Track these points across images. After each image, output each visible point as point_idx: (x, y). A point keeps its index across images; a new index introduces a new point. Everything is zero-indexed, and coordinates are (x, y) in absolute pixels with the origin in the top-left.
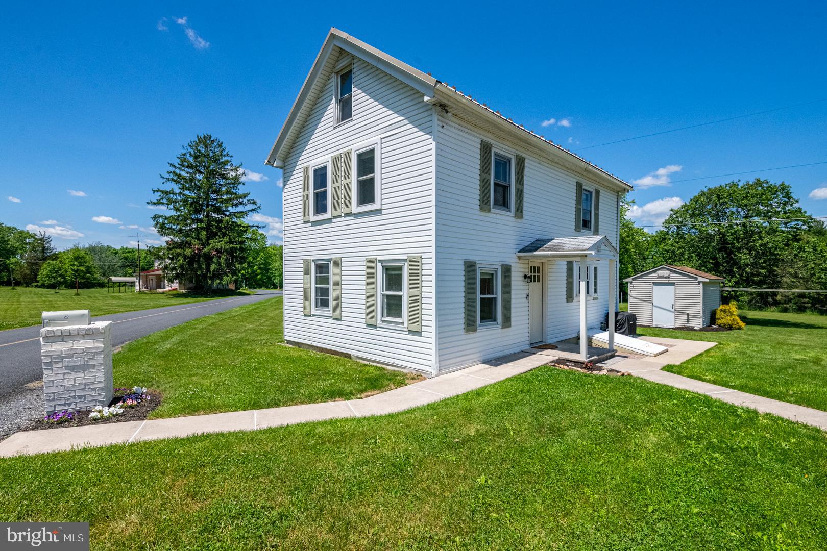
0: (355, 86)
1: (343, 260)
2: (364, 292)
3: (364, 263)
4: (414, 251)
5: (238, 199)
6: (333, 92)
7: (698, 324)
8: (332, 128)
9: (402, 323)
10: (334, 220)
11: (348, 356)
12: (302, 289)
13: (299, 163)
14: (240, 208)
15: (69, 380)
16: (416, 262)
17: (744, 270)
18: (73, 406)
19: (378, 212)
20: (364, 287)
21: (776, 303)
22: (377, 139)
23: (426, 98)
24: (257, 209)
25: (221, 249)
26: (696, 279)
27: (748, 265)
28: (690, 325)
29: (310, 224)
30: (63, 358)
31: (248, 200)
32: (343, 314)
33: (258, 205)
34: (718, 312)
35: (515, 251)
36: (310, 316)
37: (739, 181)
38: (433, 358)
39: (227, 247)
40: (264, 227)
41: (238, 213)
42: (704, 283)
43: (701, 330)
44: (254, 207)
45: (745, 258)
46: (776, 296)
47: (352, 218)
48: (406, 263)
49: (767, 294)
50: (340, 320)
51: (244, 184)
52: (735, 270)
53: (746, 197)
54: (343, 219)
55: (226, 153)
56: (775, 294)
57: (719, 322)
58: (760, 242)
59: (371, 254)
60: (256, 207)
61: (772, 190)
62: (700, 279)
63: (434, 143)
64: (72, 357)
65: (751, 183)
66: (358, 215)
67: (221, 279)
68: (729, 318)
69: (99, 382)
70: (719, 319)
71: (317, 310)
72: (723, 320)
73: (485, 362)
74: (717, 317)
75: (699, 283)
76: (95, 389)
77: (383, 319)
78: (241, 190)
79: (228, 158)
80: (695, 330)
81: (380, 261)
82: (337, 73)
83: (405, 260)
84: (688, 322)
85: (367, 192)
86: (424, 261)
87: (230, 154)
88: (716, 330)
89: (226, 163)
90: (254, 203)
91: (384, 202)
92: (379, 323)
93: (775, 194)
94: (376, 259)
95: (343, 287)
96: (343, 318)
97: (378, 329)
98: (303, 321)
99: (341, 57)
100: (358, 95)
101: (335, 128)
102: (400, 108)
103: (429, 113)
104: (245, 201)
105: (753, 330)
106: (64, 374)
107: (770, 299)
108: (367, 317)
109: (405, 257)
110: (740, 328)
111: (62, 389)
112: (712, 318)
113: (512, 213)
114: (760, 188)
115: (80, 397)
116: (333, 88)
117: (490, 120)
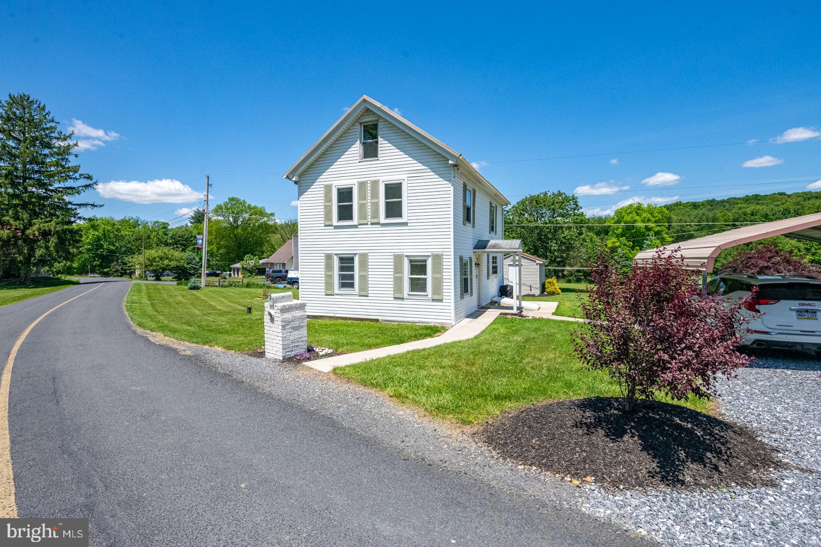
0: (381, 137)
1: (369, 254)
2: (392, 276)
3: (392, 257)
4: (437, 251)
5: (66, 172)
6: (358, 136)
7: (537, 292)
8: (358, 161)
9: (427, 295)
10: (359, 227)
11: (377, 320)
12: (324, 276)
13: (318, 180)
14: (70, 183)
15: (292, 336)
16: (438, 258)
17: (553, 254)
18: (294, 352)
19: (406, 224)
20: (392, 273)
21: (564, 276)
22: (405, 177)
23: (450, 162)
24: (93, 184)
25: (50, 231)
26: (535, 261)
27: (555, 250)
28: (531, 293)
29: (333, 228)
30: (290, 322)
31: (81, 175)
32: (369, 292)
33: (94, 181)
34: (546, 283)
35: (472, 248)
36: (333, 295)
37: (548, 191)
38: (453, 314)
39: (58, 229)
40: (101, 206)
41: (68, 188)
42: (540, 264)
43: (539, 296)
44: (88, 182)
45: (554, 246)
46: (564, 271)
47: (380, 226)
48: (429, 258)
49: (559, 271)
50: (367, 296)
51: (76, 156)
52: (548, 254)
53: (553, 204)
54: (369, 226)
55: (50, 118)
56: (563, 271)
57: (547, 290)
58: (563, 235)
59: (399, 252)
60: (91, 182)
61: (567, 199)
62: (538, 262)
63: (452, 188)
64: (294, 321)
65: (556, 193)
66: (384, 225)
67: (51, 266)
68: (552, 287)
69: (305, 337)
70: (547, 288)
71: (339, 290)
72: (549, 289)
73: (467, 317)
74: (546, 287)
75: (537, 264)
76: (303, 341)
77: (409, 293)
78: (72, 162)
79: (53, 124)
80: (536, 296)
81: (406, 256)
82: (361, 124)
83: (430, 256)
84: (531, 291)
85: (394, 210)
86: (444, 257)
87: (56, 120)
88: (545, 295)
89: (52, 129)
90: (89, 178)
91: (409, 218)
92: (405, 296)
93: (568, 202)
94: (403, 255)
95: (369, 273)
96: (369, 295)
97: (405, 300)
98: (325, 299)
99: (366, 114)
100: (384, 145)
101: (360, 162)
102: (424, 161)
103: (449, 168)
104: (77, 175)
105: (566, 295)
106: (290, 332)
107: (560, 274)
108: (395, 293)
109: (429, 254)
110: (559, 294)
111: (289, 342)
112: (543, 288)
113: (471, 225)
114: (560, 198)
115: (297, 346)
116: (358, 133)
117: (474, 175)
